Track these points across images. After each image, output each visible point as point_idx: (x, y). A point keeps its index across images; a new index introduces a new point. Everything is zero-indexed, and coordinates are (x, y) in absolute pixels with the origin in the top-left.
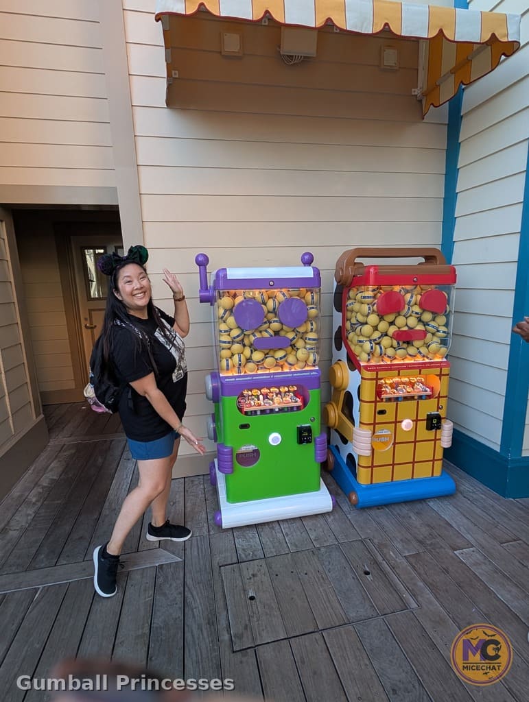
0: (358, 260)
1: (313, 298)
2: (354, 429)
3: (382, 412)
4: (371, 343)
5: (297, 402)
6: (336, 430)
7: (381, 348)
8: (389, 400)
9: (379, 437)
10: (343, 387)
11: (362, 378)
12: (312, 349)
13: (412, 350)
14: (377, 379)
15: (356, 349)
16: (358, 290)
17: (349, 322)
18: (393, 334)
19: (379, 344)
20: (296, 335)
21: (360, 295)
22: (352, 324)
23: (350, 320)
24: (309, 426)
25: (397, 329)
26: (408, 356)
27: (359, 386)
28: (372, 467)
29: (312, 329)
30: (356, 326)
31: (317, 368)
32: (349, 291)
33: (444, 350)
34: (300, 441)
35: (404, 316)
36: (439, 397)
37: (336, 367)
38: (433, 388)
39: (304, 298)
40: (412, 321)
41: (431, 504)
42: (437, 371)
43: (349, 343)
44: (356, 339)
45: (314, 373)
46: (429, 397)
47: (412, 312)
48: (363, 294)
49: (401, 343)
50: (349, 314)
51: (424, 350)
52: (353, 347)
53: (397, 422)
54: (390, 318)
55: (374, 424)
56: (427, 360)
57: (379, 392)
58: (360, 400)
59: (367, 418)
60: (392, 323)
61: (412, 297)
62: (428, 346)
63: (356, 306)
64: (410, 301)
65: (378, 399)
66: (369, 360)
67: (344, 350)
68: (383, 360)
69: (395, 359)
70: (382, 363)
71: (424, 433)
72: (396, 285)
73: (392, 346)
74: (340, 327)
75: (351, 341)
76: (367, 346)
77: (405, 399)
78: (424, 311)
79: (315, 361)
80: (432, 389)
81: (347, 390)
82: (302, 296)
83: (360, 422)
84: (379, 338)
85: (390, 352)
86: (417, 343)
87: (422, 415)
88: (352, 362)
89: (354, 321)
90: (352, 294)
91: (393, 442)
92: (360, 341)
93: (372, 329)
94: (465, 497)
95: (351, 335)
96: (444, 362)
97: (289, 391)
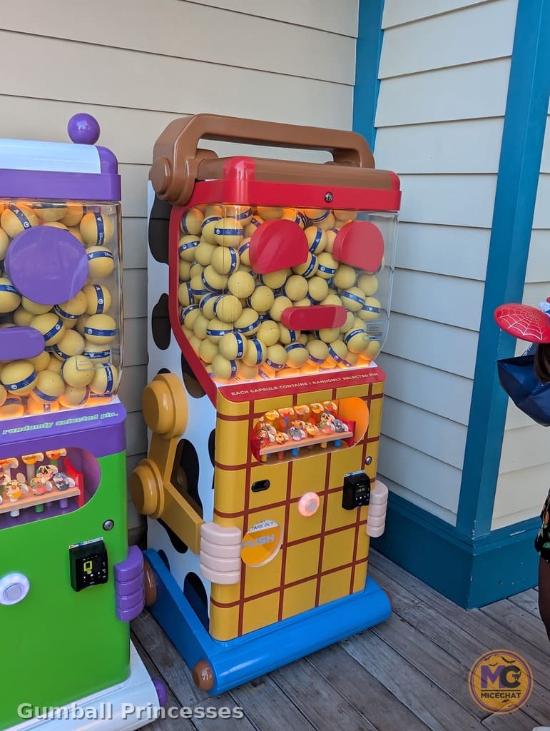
0: (203, 144)
1: (101, 229)
2: (203, 526)
3: (262, 486)
4: (238, 337)
5: (67, 487)
6: (160, 521)
7: (259, 348)
8: (274, 457)
9: (254, 535)
10: (175, 431)
11: (219, 416)
12: (102, 355)
13: (317, 349)
14: (251, 416)
15: (204, 350)
16: (204, 213)
17: (184, 285)
18: (283, 317)
19: (253, 337)
20: (60, 323)
21: (210, 227)
22: (192, 293)
23: (188, 281)
24: (101, 544)
25: (289, 304)
26: (310, 362)
27: (213, 433)
28: (242, 601)
29: (100, 307)
30: (203, 297)
31: (115, 400)
32: (184, 215)
33: (374, 345)
34: (80, 582)
35: (303, 276)
36: (366, 441)
37: (159, 388)
38: (355, 423)
39: (77, 226)
40: (318, 288)
41: (350, 649)
42: (363, 389)
43: (188, 334)
44: (202, 325)
45: (109, 415)
46: (348, 442)
47: (320, 266)
48: (222, 224)
49: (297, 334)
50: (184, 269)
51: (339, 348)
52: (195, 344)
53: (290, 501)
54: (276, 280)
55: (246, 512)
56: (345, 368)
57: (254, 445)
58: (214, 463)
59: (233, 502)
60: (280, 292)
61: (319, 235)
62: (346, 339)
63: (203, 252)
64: (315, 245)
65: (254, 460)
66: (233, 374)
67: (175, 349)
68: (260, 373)
69: (286, 367)
70: (260, 379)
71: (339, 515)
72: (287, 206)
73: (280, 342)
74: (164, 296)
75: (192, 330)
76: (230, 343)
77: (305, 451)
78: (341, 264)
79: (110, 384)
80: (353, 426)
81: (183, 437)
82: (74, 222)
83: (215, 511)
84: (255, 325)
85: (276, 354)
86: (327, 335)
87: (337, 481)
88: (194, 377)
89: (197, 284)
90: (191, 221)
91: (281, 542)
92: (215, 333)
93: (239, 305)
94: (403, 620)
95: (192, 317)
96: (373, 370)
97: (47, 461)
